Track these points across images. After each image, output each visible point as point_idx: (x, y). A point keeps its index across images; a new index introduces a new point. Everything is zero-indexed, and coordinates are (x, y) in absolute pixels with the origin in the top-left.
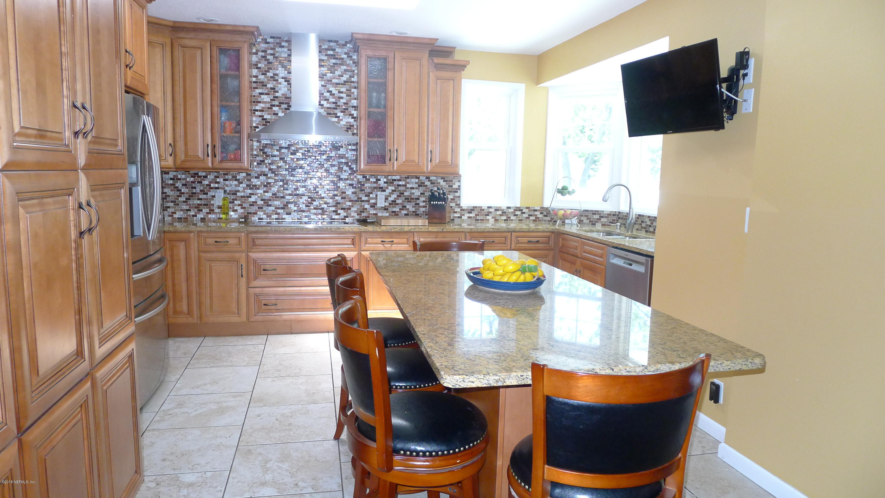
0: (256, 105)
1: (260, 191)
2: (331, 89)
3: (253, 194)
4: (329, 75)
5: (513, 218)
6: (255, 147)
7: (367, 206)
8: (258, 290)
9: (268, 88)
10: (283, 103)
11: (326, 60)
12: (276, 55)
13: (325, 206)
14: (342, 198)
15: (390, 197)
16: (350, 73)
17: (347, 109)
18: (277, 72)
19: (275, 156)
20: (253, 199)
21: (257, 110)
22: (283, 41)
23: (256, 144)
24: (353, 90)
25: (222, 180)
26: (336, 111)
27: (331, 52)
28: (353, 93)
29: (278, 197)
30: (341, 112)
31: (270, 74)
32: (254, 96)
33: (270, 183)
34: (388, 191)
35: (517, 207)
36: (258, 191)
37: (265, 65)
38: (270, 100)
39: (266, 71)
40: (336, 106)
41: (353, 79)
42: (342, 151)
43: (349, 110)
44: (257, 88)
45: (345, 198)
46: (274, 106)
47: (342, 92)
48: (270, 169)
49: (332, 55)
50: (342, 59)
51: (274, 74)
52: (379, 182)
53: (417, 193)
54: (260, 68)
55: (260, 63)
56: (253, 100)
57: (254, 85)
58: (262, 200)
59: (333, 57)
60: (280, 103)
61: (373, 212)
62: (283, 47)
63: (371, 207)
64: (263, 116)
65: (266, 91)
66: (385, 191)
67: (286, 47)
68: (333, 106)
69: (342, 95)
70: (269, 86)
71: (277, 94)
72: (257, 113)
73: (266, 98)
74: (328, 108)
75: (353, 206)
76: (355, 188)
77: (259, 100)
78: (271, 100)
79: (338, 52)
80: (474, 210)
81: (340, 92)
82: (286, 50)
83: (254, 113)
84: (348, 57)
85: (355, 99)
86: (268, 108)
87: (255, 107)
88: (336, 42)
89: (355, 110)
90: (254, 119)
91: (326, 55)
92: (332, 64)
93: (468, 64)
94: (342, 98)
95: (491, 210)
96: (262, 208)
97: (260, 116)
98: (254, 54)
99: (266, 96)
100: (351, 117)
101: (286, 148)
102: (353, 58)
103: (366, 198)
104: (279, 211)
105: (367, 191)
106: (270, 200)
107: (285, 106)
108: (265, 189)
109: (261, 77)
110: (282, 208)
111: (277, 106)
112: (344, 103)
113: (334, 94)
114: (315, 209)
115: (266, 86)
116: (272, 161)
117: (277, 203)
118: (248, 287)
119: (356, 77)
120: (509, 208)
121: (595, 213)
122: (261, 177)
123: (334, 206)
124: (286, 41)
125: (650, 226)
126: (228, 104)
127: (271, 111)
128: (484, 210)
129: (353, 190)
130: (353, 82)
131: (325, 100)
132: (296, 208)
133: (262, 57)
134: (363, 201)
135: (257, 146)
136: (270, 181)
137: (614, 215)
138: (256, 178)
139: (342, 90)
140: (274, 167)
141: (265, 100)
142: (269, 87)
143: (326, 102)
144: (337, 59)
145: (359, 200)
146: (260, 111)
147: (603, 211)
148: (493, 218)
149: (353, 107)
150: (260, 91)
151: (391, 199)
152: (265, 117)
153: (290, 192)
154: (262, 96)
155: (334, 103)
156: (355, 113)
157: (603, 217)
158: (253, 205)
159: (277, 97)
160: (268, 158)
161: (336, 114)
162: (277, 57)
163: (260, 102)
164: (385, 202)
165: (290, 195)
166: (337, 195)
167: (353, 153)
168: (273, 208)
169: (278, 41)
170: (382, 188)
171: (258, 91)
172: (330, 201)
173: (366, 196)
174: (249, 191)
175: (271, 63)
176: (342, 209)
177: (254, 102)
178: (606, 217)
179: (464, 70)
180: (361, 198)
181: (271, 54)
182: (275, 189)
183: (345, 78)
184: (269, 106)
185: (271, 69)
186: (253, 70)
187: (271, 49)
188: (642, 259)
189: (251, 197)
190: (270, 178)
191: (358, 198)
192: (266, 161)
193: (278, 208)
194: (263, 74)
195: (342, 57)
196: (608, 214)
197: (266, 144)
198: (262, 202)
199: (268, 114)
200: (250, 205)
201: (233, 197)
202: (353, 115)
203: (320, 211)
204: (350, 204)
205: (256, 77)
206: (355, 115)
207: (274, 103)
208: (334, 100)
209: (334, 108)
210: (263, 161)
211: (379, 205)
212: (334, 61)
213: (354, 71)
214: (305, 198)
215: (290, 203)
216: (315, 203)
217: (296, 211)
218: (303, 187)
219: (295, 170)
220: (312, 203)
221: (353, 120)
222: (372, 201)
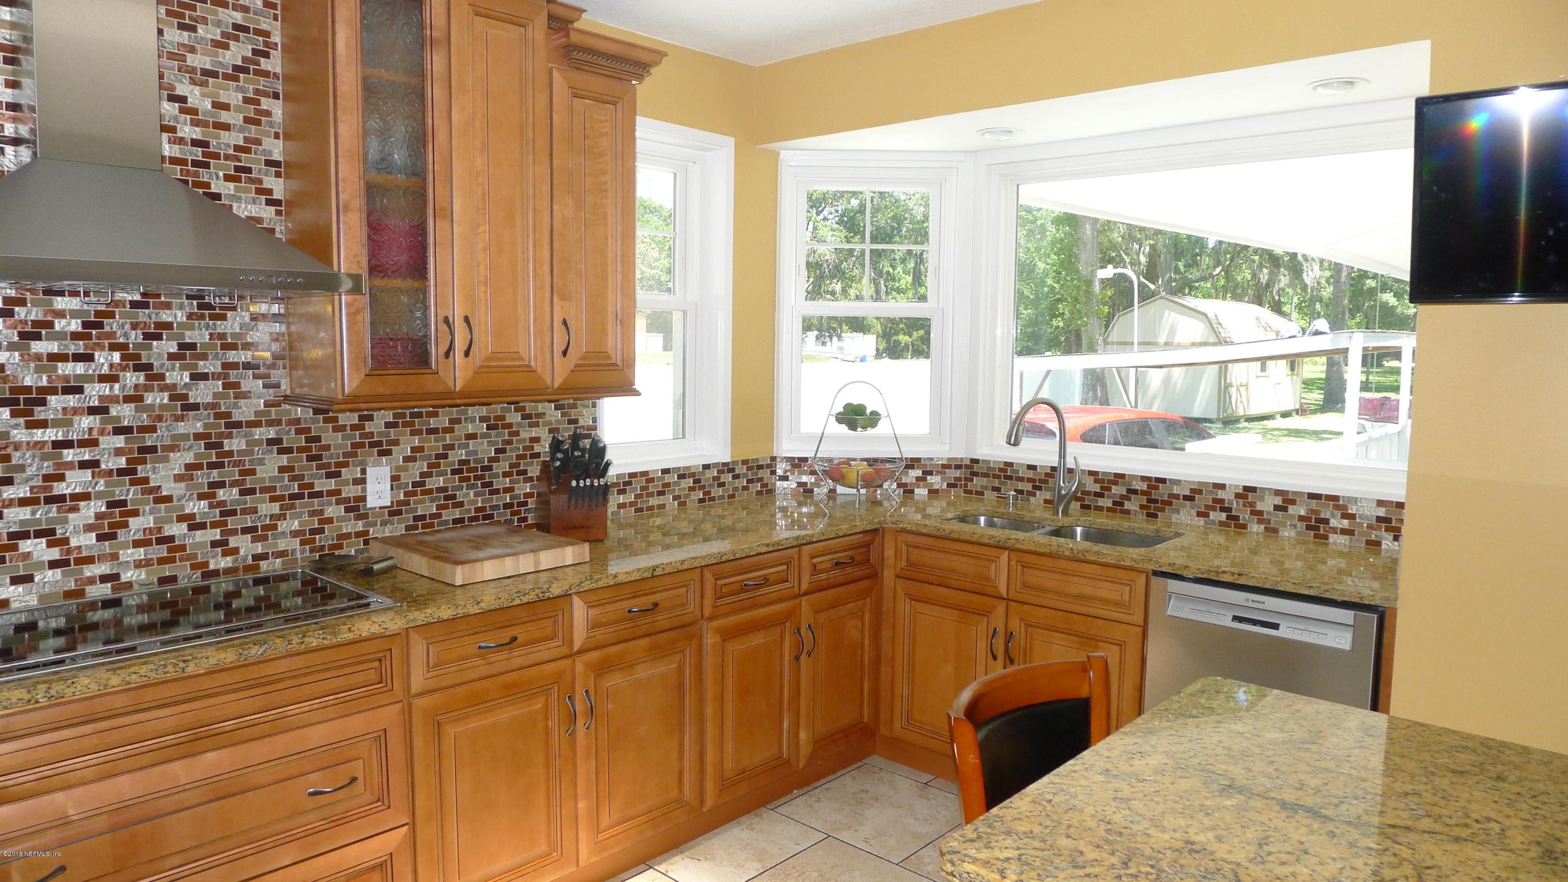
2: (181, 90)
4: (174, 35)
7: (333, 510)
13: (178, 530)
14: (243, 493)
15: (408, 469)
16: (259, 43)
17: (249, 170)
24: (266, 103)
26: (207, 176)
28: (269, 113)
30: (228, 178)
34: (400, 453)
35: (724, 464)
40: (204, 154)
41: (265, 64)
42: (234, 323)
43: (256, 171)
45: (252, 491)
47: (226, 107)
52: (369, 427)
53: (485, 450)
61: (354, 526)
63: (347, 510)
66: (389, 453)
68: (196, 153)
69: (224, 117)
75: (281, 517)
76: (289, 450)
80: (629, 483)
81: (217, 105)
85: (277, 136)
89: (278, 175)
93: (657, 64)
94: (226, 127)
95: (668, 478)
100: (263, 199)
103: (332, 484)
105: (330, 457)
112: (237, 148)
113: (193, 111)
114: (137, 544)
119: (276, 55)
120: (706, 467)
121: (912, 463)
123: (214, 525)
125: (1101, 495)
128: (651, 480)
129: (284, 460)
130: (266, 74)
132: (55, 554)
134: (319, 494)
137: (958, 467)
139: (224, 98)
145: (308, 492)
147: (932, 459)
149: (270, 163)
151: (409, 477)
153: (23, 491)
155: (195, 143)
157: (930, 473)
161: (208, 185)
164: (392, 489)
165: (23, 502)
166: (221, 485)
167: (278, 328)
170: (379, 443)
172: (197, 507)
173: (329, 476)
176: (245, 531)
178: (938, 473)
179: (640, 78)
180: (311, 485)
183: (237, 53)
188: (1347, 616)
191: (300, 487)
196: (944, 466)
202: (269, 192)
203: (162, 551)
204: (274, 509)
206: (276, 196)
208: (195, 133)
209: (195, 163)
211: (373, 502)
213: (267, 34)
214: (89, 511)
215: (25, 535)
216: (135, 523)
217: (53, 565)
218: (83, 465)
219: (43, 403)
220: (125, 525)
221: (272, 209)
222: (350, 491)
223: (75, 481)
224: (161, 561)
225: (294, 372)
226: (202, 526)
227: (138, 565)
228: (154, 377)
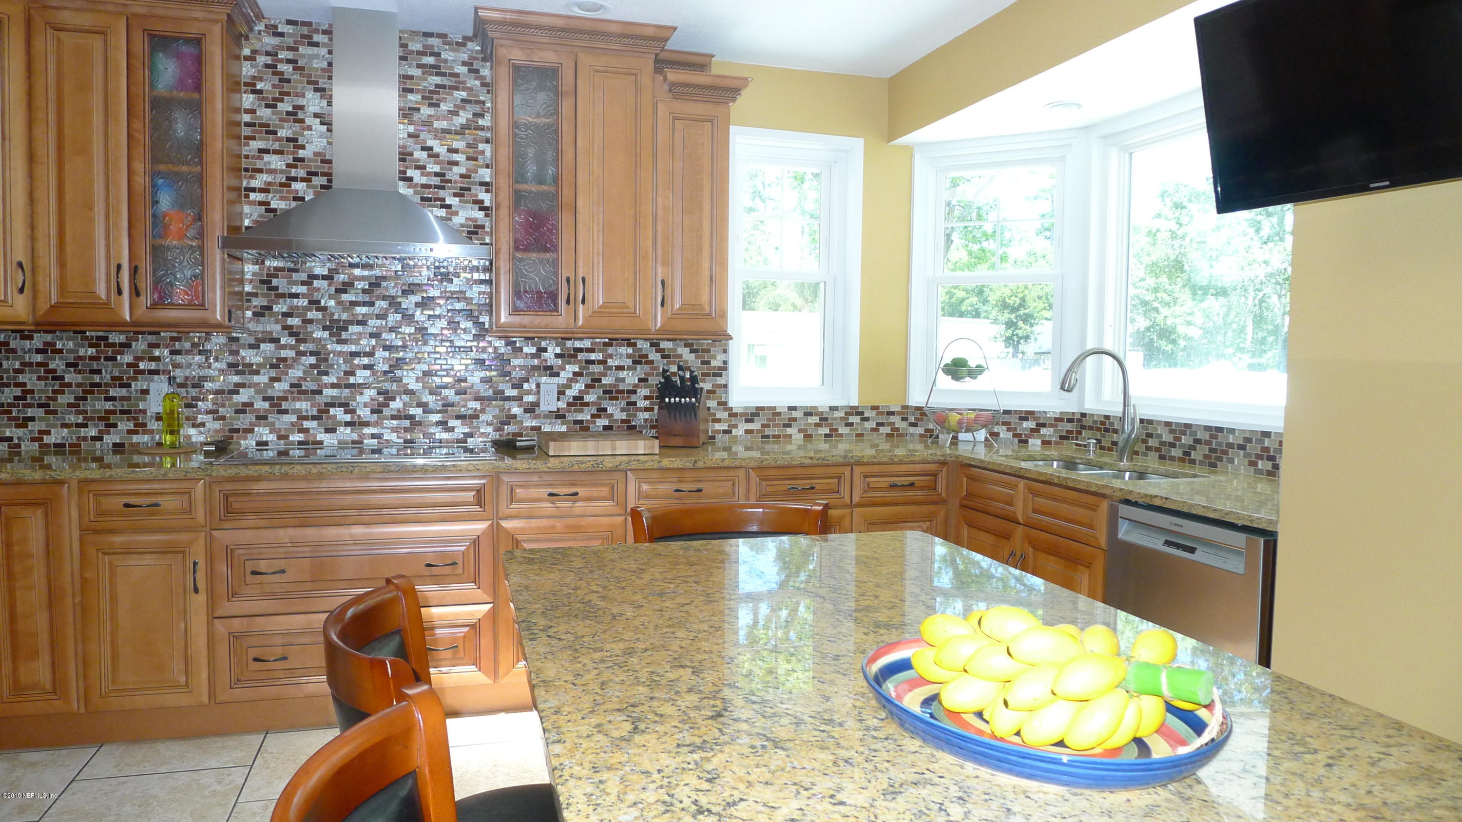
0: (252, 177)
1: (262, 379)
2: (429, 143)
3: (243, 385)
4: (426, 111)
5: (843, 430)
6: (248, 276)
7: (516, 410)
8: (237, 625)
9: (280, 139)
10: (316, 174)
11: (418, 78)
12: (300, 64)
13: (417, 412)
14: (457, 393)
15: (570, 387)
16: (477, 109)
17: (469, 189)
18: (301, 102)
19: (296, 296)
20: (244, 396)
21: (253, 190)
22: (316, 31)
23: (250, 269)
24: (481, 146)
25: (166, 352)
26: (442, 193)
27: (431, 60)
28: (483, 152)
29: (305, 392)
30: (455, 195)
31: (285, 106)
32: (247, 157)
33: (285, 360)
34: (565, 375)
35: (852, 407)
36: (256, 379)
37: (274, 86)
38: (284, 167)
39: (274, 99)
40: (442, 181)
41: (481, 122)
42: (456, 285)
43: (473, 191)
44: (254, 138)
45: (464, 393)
46: (295, 179)
47: (456, 151)
48: (285, 327)
49: (432, 66)
50: (457, 75)
51: (295, 107)
52: (545, 355)
53: (630, 378)
54: (260, 92)
55: (261, 79)
56: (244, 166)
57: (246, 131)
58: (265, 399)
59: (436, 70)
60: (309, 173)
61: (529, 423)
62: (317, 45)
63: (526, 411)
64: (268, 204)
65: (276, 146)
66: (557, 375)
67: (325, 45)
68: (436, 181)
69: (456, 157)
70: (282, 133)
71: (301, 153)
72: (253, 196)
73: (276, 162)
74: (424, 186)
75: (483, 411)
76: (489, 368)
77: (258, 166)
78: (288, 166)
79: (446, 61)
80: (757, 415)
81: (451, 150)
82: (323, 51)
83: (247, 196)
84: (470, 71)
85: (487, 166)
86: (282, 185)
87: (248, 183)
88: (442, 36)
89: (487, 191)
90: (247, 209)
91: (419, 66)
92: (433, 88)
93: (745, 86)
94: (456, 163)
95: (795, 414)
96: (265, 418)
97: (261, 203)
98: (246, 58)
99: (275, 157)
100: (477, 206)
101: (324, 277)
102: (482, 74)
103: (514, 393)
104: (306, 424)
105: (517, 374)
106: (285, 399)
107: (323, 180)
108: (273, 373)
109: (264, 113)
110: (314, 418)
111: (303, 180)
112: (462, 176)
113: (437, 156)
114: (393, 417)
115: (275, 133)
116: (291, 307)
117: (303, 405)
118: (213, 617)
119: (488, 117)
120: (833, 409)
121: (1026, 416)
122: (262, 346)
123: (440, 411)
124: (325, 32)
126: (176, 169)
127: (287, 192)
128: (779, 414)
129: (485, 374)
130: (482, 129)
131: (417, 167)
132: (348, 418)
133: (267, 66)
134: (508, 399)
135: (254, 274)
136: (283, 354)
137: (1070, 421)
138: (251, 347)
139: (455, 145)
140: (294, 321)
141: (273, 167)
142: (284, 135)
143: (418, 172)
144: (443, 75)
145: (499, 395)
146: (261, 190)
147: (1045, 412)
148: (800, 431)
149: (482, 184)
150: (261, 144)
151: (571, 393)
152: (273, 205)
153: (333, 379)
154: (267, 158)
155: (436, 174)
156: (486, 198)
157: (1044, 425)
158: (244, 412)
159: (302, 160)
160: (281, 300)
161: (443, 200)
162: (302, 69)
163: (260, 171)
164: (558, 400)
165: (333, 386)
166: (445, 387)
167: (483, 288)
168: (294, 418)
169: (305, 30)
170: (551, 367)
171: (255, 145)
172: (429, 400)
173: (514, 387)
174: (236, 379)
175: (288, 81)
176: (458, 417)
177: (246, 170)
178: (1051, 426)
179: (734, 100)
180: (503, 392)
181: (289, 61)
182: (296, 373)
183: (462, 118)
184: (284, 180)
185: (288, 94)
186: (245, 95)
187: (290, 49)
188: (1239, 539)
189: (237, 393)
190: (284, 347)
191: (495, 392)
192: (276, 309)
193: (306, 418)
194: (267, 106)
195: (456, 71)
196: (1056, 419)
197: (276, 269)
198: (266, 405)
199: (282, 199)
200: (237, 412)
201: (194, 392)
202: (482, 202)
203: (407, 423)
204: (477, 405)
205: (253, 111)
206: (487, 204)
207: (293, 173)
208: (437, 168)
209: (436, 187)
210: (270, 308)
211: (544, 408)
212: (438, 80)
213: (483, 103)
214: (369, 394)
215: (333, 405)
216: (394, 405)
217: (347, 424)
218: (365, 367)
219: (346, 329)
220: (388, 406)
221: (482, 213)
222: (530, 398)
223: (362, 376)
224: (406, 430)
226: (431, 412)
227: (394, 430)
228: (408, 318)
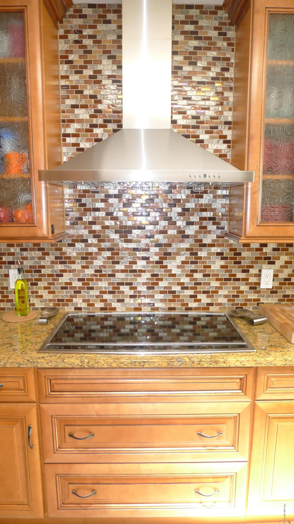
0: (68, 126)
1: (77, 267)
3: (65, 271)
4: (187, 68)
6: (67, 197)
7: (244, 288)
8: (61, 469)
9: (85, 97)
10: (109, 121)
11: (182, 43)
12: (98, 38)
13: (177, 288)
14: (205, 275)
15: (282, 272)
16: (224, 65)
17: (217, 128)
18: (99, 67)
19: (98, 210)
20: (66, 278)
21: (68, 135)
22: (109, 11)
23: (68, 191)
24: (226, 94)
25: (18, 250)
26: (198, 132)
27: (190, 28)
28: (227, 98)
29: (105, 275)
30: (207, 132)
31: (88, 72)
32: (63, 112)
33: (91, 254)
34: (279, 263)
36: (73, 267)
37: (80, 57)
38: (88, 118)
39: (81, 67)
40: (197, 122)
41: (227, 75)
42: (206, 199)
43: (219, 128)
44: (68, 98)
45: (209, 275)
46: (96, 126)
48: (90, 232)
49: (192, 33)
50: (210, 38)
51: (95, 72)
52: (265, 250)
54: (71, 62)
55: (71, 52)
56: (62, 118)
57: (63, 93)
58: (79, 280)
59: (194, 35)
60: (105, 121)
61: (253, 296)
62: (109, 22)
63: (251, 288)
64: (78, 145)
65: (83, 102)
66: (273, 263)
67: (115, 22)
68: (193, 122)
69: (207, 103)
70: (86, 92)
71: (100, 107)
72: (68, 140)
73: (82, 114)
74: (184, 127)
75: (221, 288)
76: (226, 258)
77: (71, 118)
78: (91, 116)
79: (202, 28)
81: (204, 98)
82: (113, 26)
83: (64, 140)
84: (220, 34)
85: (230, 110)
86: (87, 131)
87: (65, 130)
88: (199, 7)
89: (230, 128)
90: (64, 149)
91: (183, 33)
92: (192, 50)
94: (208, 108)
96: (79, 292)
97: (74, 145)
98: (62, 37)
99: (83, 110)
100: (222, 141)
101: (116, 196)
102: (228, 36)
104: (106, 296)
105: (245, 263)
106: (92, 280)
107: (114, 126)
108: (84, 263)
109: (74, 78)
110: (110, 292)
111: (101, 126)
112: (212, 118)
113: (194, 103)
114: (161, 292)
115: (81, 92)
116: (94, 218)
117: (103, 284)
118: (43, 464)
119: (232, 69)
122: (77, 244)
123: (192, 288)
124: (115, 12)
126: (11, 119)
127: (91, 135)
129: (223, 263)
130: (227, 79)
131: (180, 113)
132: (132, 293)
133: (76, 42)
134: (238, 280)
135: (70, 195)
136: (91, 249)
138: (70, 245)
140: (97, 228)
141: (81, 118)
142: (88, 94)
143: (181, 116)
144: (199, 38)
145: (233, 278)
146: (74, 135)
149: (227, 123)
150: (73, 102)
151: (283, 276)
152: (82, 146)
153: (122, 267)
154: (77, 111)
155: (194, 117)
156: (229, 134)
158: (66, 288)
159: (100, 111)
160: (88, 213)
161: (198, 136)
162: (99, 42)
163: (72, 121)
164: (273, 281)
165: (122, 271)
166: (196, 271)
167: (225, 201)
168: (97, 293)
169: (101, 11)
170: (269, 258)
171: (69, 102)
172: (185, 280)
173: (243, 271)
174: (60, 267)
175: (90, 52)
176: (204, 292)
177: (64, 121)
180: (235, 275)
181: (90, 37)
182: (98, 263)
184: (88, 127)
185: (90, 62)
186: (61, 66)
187: (91, 27)
189: (62, 276)
190: (91, 245)
191: (230, 275)
192: (85, 219)
193: (105, 292)
194: (77, 72)
195: (210, 35)
197: (85, 191)
198: (80, 284)
199: (88, 140)
200: (62, 288)
201: (36, 276)
202: (225, 137)
203: (170, 297)
204: (217, 284)
205: (66, 77)
206: (229, 138)
207: (95, 121)
208: (194, 113)
209: (194, 127)
210: (81, 219)
211: (263, 286)
212: (195, 43)
213: (228, 59)
214: (145, 277)
215: (122, 284)
216: (161, 284)
217: (131, 297)
218: (144, 258)
219: (131, 232)
220: (157, 284)
221: (226, 145)
222: (253, 280)
223: (141, 264)
224: (170, 301)
225: (231, 222)
226: (187, 288)
227: (162, 301)
228: (172, 223)
